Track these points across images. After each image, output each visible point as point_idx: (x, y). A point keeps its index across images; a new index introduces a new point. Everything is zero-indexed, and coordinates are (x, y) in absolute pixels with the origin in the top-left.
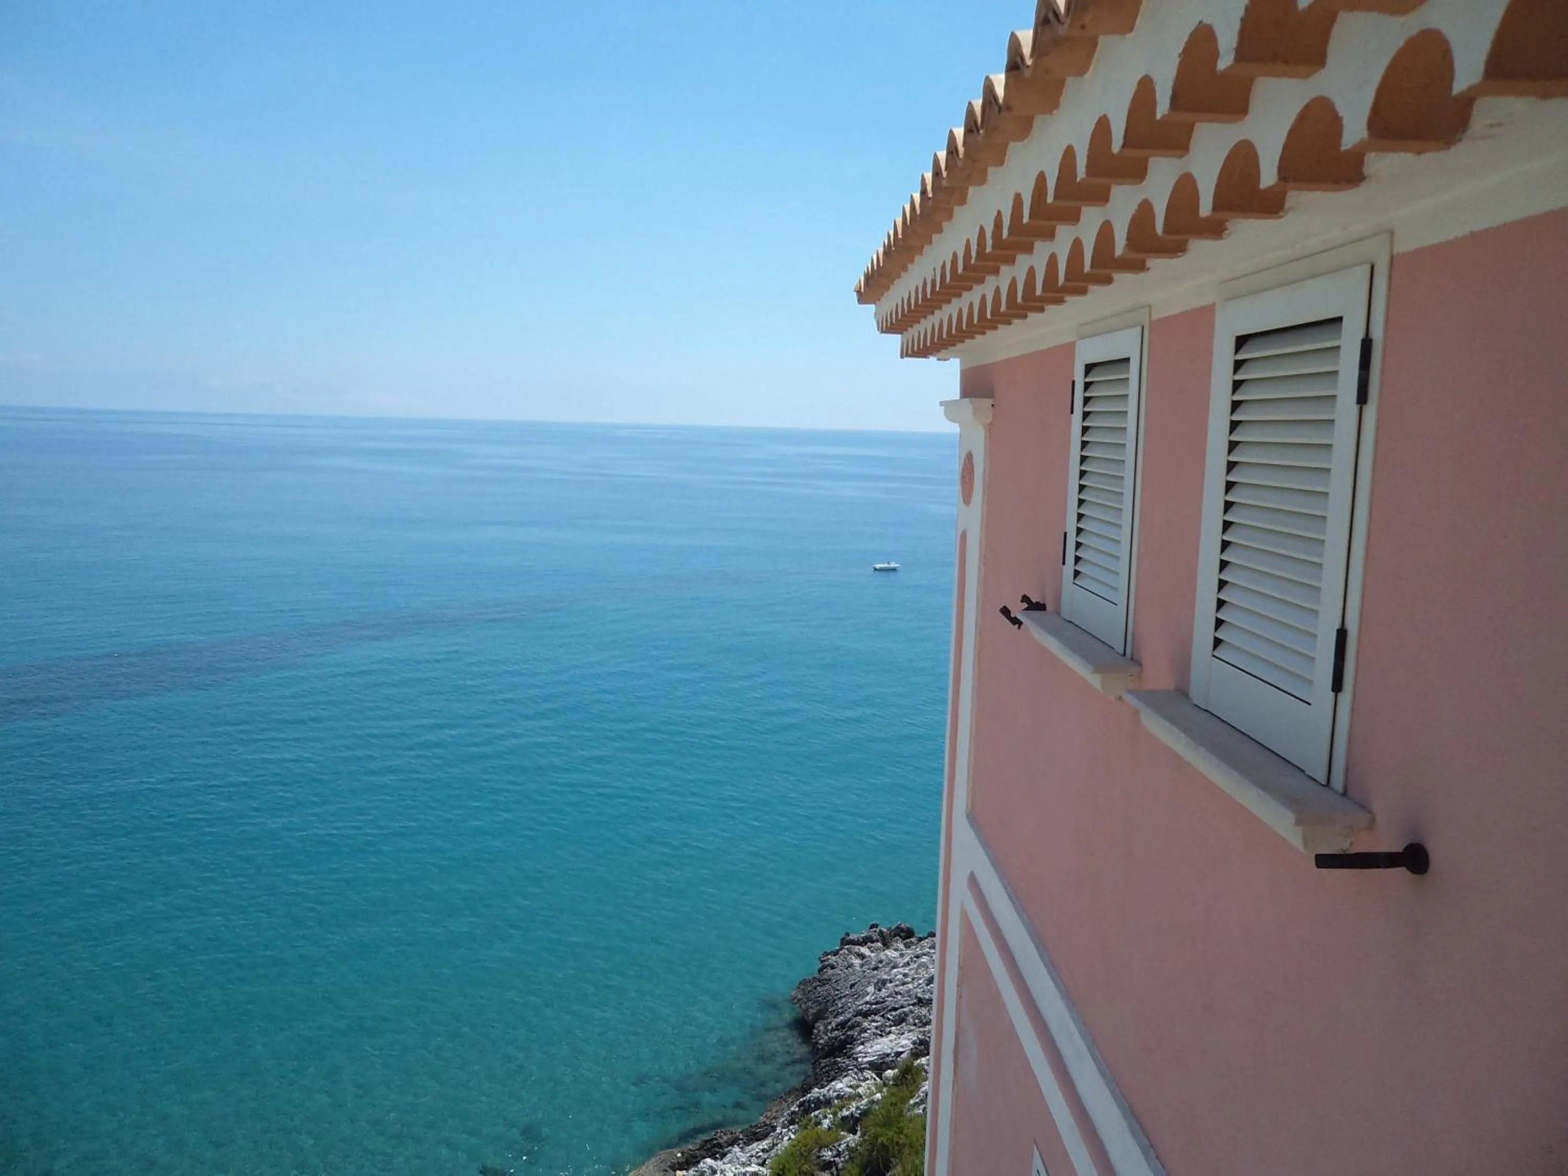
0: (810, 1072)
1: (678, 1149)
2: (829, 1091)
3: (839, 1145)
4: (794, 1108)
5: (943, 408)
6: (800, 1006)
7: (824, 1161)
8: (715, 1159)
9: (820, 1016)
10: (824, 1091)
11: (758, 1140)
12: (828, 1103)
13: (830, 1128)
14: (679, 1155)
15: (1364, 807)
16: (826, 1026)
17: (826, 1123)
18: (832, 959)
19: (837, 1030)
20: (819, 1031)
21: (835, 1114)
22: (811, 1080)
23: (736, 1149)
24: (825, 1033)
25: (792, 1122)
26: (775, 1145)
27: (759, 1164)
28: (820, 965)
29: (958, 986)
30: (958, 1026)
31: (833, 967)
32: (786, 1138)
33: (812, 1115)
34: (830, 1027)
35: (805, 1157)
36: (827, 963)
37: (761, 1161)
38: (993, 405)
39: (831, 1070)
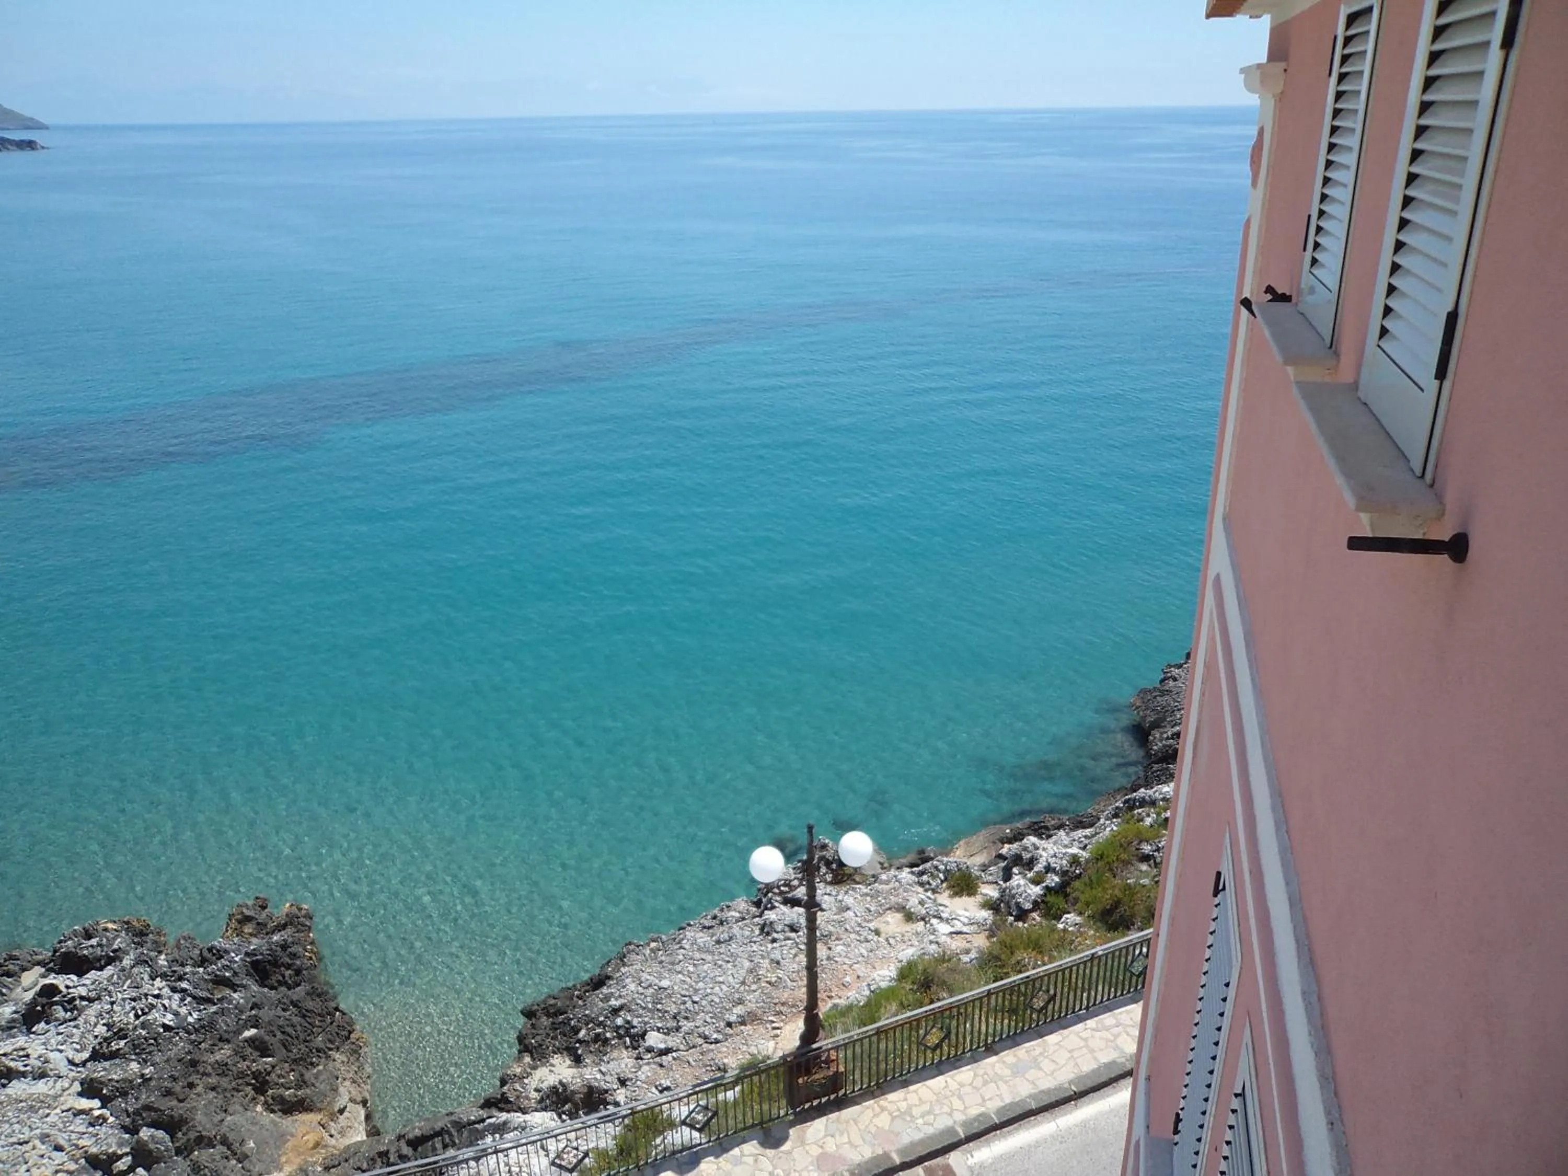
0: (1142, 774)
1: (1008, 826)
2: (1154, 793)
3: (1160, 842)
4: (1119, 804)
5: (1243, 76)
6: (1138, 713)
7: (1143, 853)
8: (1040, 836)
9: (1156, 725)
10: (1150, 792)
11: (1084, 828)
12: (1153, 803)
13: (1152, 826)
14: (1008, 831)
15: (1440, 498)
16: (1162, 734)
17: (1148, 821)
18: (1175, 672)
19: (1173, 739)
20: (1155, 738)
21: (1158, 814)
22: (1141, 782)
23: (1062, 833)
24: (1161, 741)
25: (1116, 816)
26: (1097, 833)
27: (1080, 848)
28: (1162, 676)
29: (1202, 683)
30: (1199, 721)
31: (1175, 679)
32: (1108, 829)
33: (1136, 812)
34: (1165, 736)
35: (1125, 849)
36: (1169, 675)
37: (1082, 845)
38: (1285, 70)
39: (1163, 775)
